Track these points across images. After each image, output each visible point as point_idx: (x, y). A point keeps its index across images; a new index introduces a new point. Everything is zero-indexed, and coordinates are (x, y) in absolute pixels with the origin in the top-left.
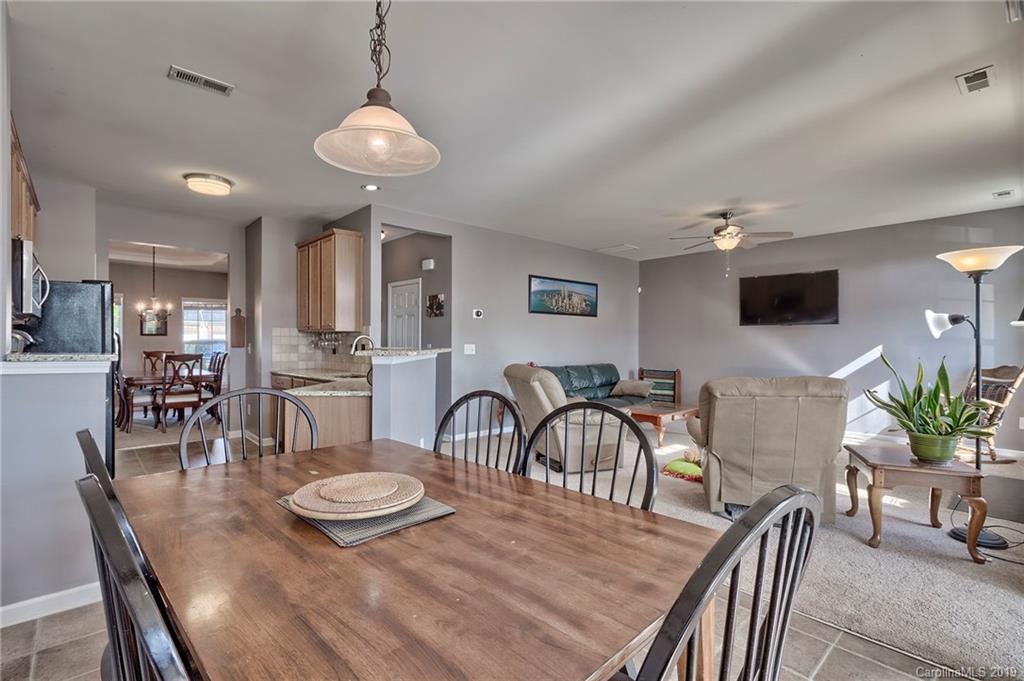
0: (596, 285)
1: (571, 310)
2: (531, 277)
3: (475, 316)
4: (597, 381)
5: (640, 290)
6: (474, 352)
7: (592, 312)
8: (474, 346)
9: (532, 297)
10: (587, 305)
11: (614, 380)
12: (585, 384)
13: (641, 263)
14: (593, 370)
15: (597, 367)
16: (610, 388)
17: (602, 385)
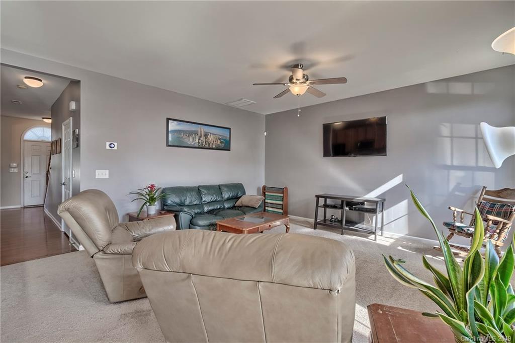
0: (230, 129)
1: (207, 146)
2: (168, 120)
3: (108, 147)
4: (226, 195)
5: (265, 134)
6: (107, 177)
7: (225, 146)
8: (107, 171)
9: (170, 135)
10: (221, 142)
11: (240, 194)
12: (214, 198)
13: (266, 115)
14: (222, 188)
15: (227, 186)
16: (236, 200)
17: (229, 199)
